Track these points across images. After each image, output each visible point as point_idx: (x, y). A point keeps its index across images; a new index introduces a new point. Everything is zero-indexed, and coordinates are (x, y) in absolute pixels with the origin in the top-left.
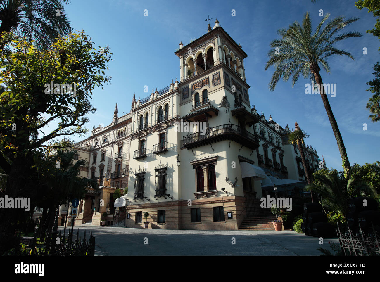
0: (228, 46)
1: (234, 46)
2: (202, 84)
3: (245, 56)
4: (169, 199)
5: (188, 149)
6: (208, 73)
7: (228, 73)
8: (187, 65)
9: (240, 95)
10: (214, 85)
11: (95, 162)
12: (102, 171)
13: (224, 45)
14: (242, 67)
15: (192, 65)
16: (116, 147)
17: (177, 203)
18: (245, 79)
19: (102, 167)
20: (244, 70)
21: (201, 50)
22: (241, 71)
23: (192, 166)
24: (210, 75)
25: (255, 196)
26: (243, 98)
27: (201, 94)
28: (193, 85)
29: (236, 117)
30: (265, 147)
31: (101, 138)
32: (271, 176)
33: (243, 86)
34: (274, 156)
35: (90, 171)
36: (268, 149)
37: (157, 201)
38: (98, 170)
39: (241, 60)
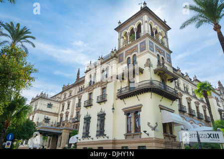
0: (153, 22)
1: (159, 22)
2: (132, 51)
3: (169, 28)
4: (106, 139)
5: (121, 99)
6: (137, 42)
7: (153, 42)
8: (123, 38)
9: (162, 58)
10: (141, 51)
11: (63, 110)
12: (67, 116)
13: (150, 21)
14: (166, 37)
15: (127, 37)
16: (77, 99)
17: (112, 141)
18: (168, 46)
19: (67, 113)
20: (167, 39)
21: (133, 26)
22: (165, 40)
23: (124, 113)
24: (138, 44)
25: (175, 140)
26: (166, 61)
27: (131, 58)
28: (126, 52)
29: (158, 75)
30: (189, 100)
31: (68, 93)
32: (194, 124)
33: (166, 52)
34: (197, 108)
35: (59, 116)
36: (191, 102)
37: (97, 140)
38: (64, 116)
39: (166, 32)
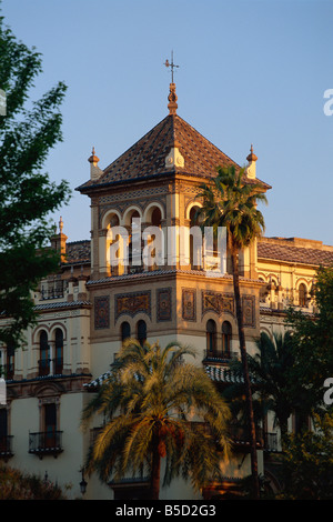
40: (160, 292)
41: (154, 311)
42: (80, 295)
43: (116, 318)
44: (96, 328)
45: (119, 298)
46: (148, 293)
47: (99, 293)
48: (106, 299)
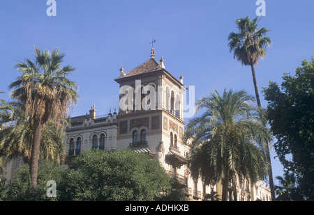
1: (176, 83)
2: (141, 123)
6: (148, 113)
7: (167, 116)
9: (175, 135)
10: (153, 128)
24: (150, 117)
26: (178, 138)
27: (139, 133)
33: (179, 125)
40: (153, 117)
41: (150, 125)
42: (114, 120)
43: (131, 129)
44: (120, 133)
45: (132, 121)
46: (147, 118)
47: (122, 120)
48: (126, 122)
